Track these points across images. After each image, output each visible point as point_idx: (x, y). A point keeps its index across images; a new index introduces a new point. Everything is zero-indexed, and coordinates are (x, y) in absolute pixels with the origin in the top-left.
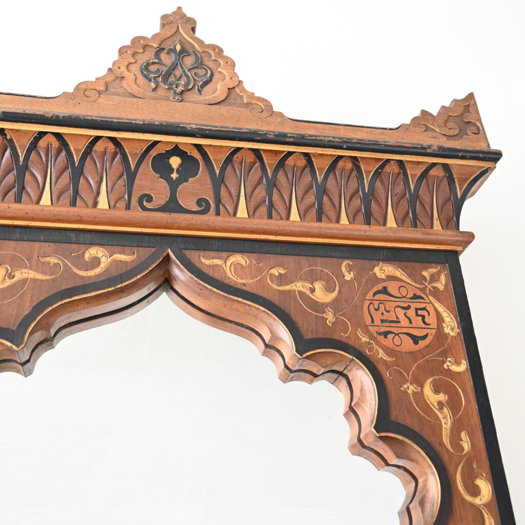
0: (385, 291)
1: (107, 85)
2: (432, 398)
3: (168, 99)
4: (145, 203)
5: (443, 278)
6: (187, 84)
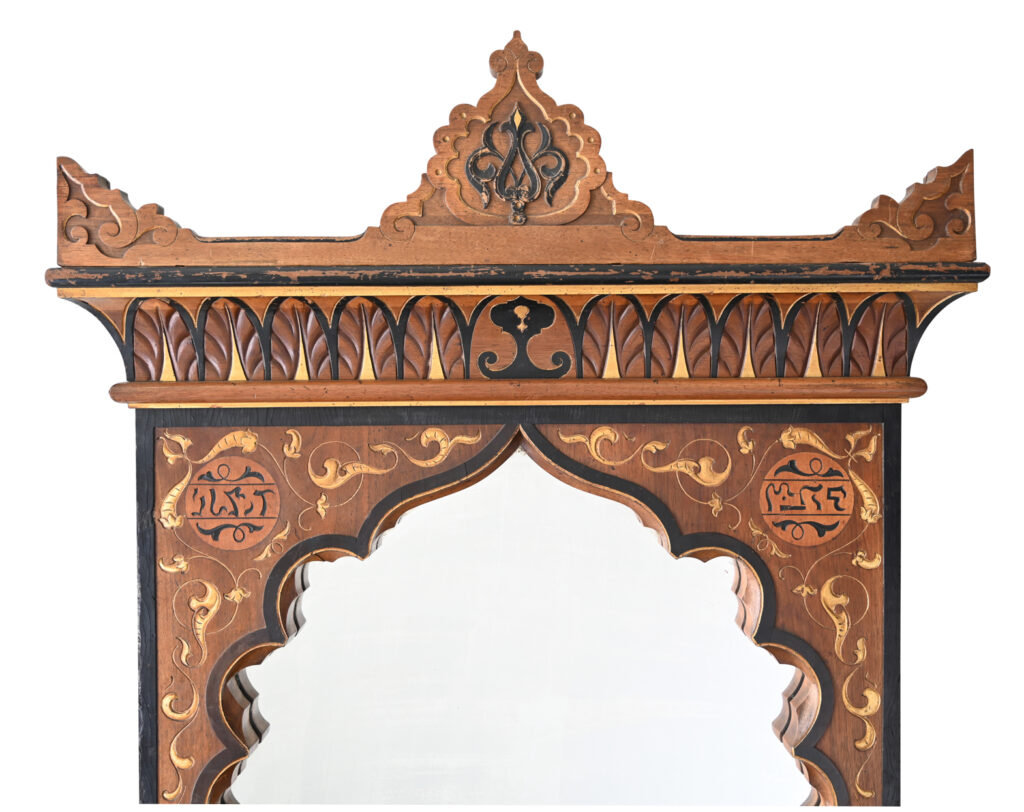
0: (791, 467)
1: (423, 206)
2: (831, 601)
3: (506, 222)
4: (487, 365)
5: (873, 443)
6: (532, 190)
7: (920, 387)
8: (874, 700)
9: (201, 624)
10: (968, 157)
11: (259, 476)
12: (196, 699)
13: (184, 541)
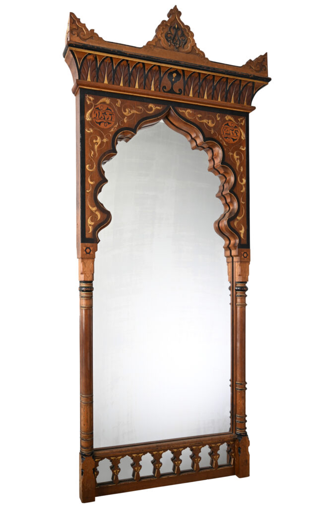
0: (227, 124)
1: (155, 43)
2: (236, 157)
3: (174, 50)
4: (164, 89)
5: (244, 121)
6: (180, 44)
7: (254, 108)
8: (244, 181)
9: (96, 147)
10: (266, 54)
11: (110, 110)
12: (95, 166)
13: (92, 124)
